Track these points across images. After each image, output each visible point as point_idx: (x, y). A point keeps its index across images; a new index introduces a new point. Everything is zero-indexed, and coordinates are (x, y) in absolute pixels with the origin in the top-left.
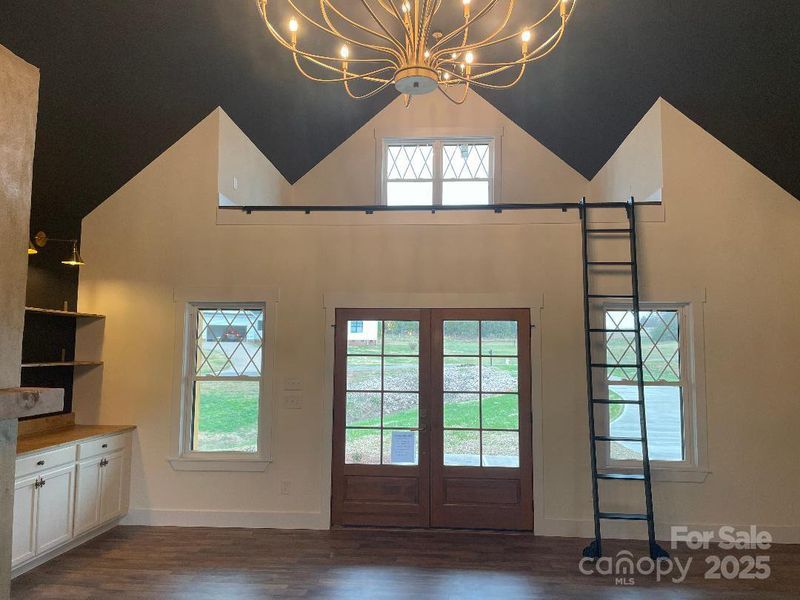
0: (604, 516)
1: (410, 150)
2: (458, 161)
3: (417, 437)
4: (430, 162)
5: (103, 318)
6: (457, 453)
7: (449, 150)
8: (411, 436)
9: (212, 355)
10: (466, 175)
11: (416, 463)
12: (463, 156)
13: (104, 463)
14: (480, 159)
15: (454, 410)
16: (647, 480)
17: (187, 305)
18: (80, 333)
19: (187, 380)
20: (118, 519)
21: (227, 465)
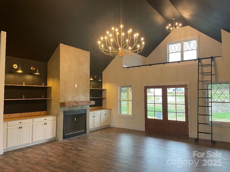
0: (200, 132)
1: (175, 45)
2: (188, 46)
3: (162, 113)
4: (180, 47)
5: (106, 89)
6: (171, 117)
7: (185, 43)
8: (161, 113)
9: (124, 96)
10: (190, 49)
11: (162, 119)
12: (189, 44)
13: (106, 115)
14: (194, 44)
15: (170, 108)
16: (212, 125)
17: (119, 87)
18: (103, 92)
19: (119, 101)
20: (110, 125)
21: (127, 117)
